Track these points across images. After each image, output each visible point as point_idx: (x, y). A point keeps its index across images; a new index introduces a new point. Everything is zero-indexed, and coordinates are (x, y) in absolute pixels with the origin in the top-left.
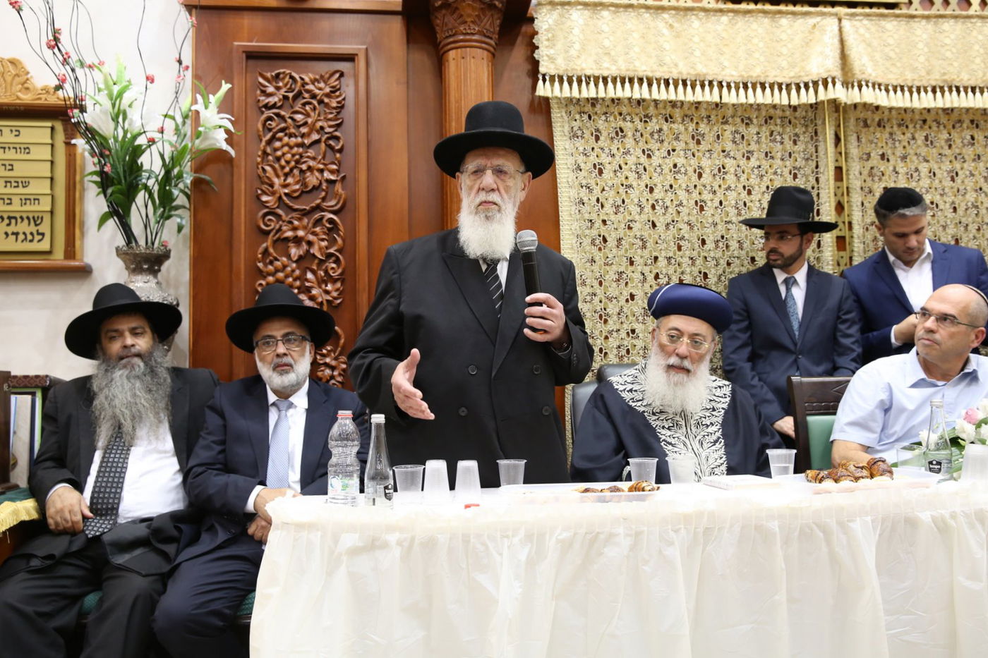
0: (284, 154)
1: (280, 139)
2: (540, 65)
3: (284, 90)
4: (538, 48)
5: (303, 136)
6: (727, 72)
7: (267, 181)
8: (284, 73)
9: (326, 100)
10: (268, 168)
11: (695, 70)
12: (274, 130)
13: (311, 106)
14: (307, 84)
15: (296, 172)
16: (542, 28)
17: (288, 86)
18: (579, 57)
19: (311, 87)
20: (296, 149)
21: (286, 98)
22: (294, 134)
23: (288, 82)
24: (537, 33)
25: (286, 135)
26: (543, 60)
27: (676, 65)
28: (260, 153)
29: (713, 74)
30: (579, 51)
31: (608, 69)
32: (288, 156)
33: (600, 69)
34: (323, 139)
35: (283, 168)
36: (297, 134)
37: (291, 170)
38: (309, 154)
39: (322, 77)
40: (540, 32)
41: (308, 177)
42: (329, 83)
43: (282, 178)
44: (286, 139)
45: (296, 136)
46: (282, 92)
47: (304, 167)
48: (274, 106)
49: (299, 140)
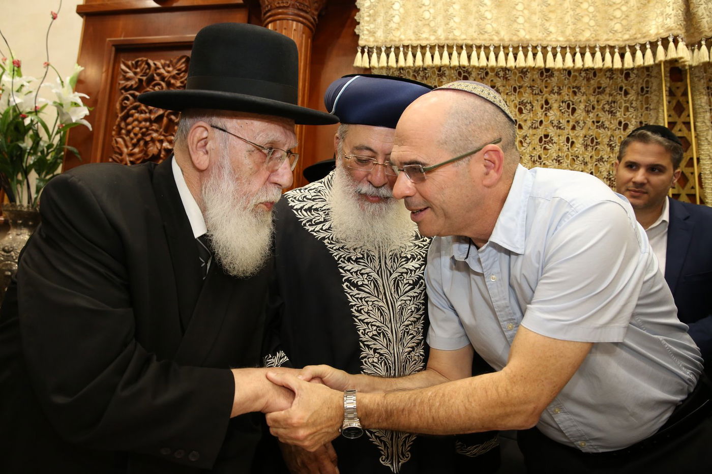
0: (133, 128)
1: (132, 116)
2: (360, 38)
3: (141, 74)
4: (359, 23)
5: (150, 112)
6: (553, 37)
7: (118, 150)
8: (142, 60)
9: (173, 81)
10: (120, 140)
11: (518, 36)
12: (128, 108)
13: (160, 87)
14: (158, 68)
15: (142, 143)
16: (364, 5)
17: (144, 71)
18: (398, 29)
19: (162, 71)
20: (143, 123)
21: (140, 81)
22: (144, 110)
23: (144, 68)
24: (358, 10)
25: (138, 112)
26: (363, 35)
27: (498, 33)
28: (115, 128)
29: (538, 40)
30: (398, 23)
31: (427, 39)
32: (137, 129)
33: (419, 40)
34: (166, 113)
35: (132, 139)
36: (147, 111)
37: (139, 141)
38: (153, 127)
39: (171, 61)
40: (362, 9)
41: (151, 147)
42: (177, 66)
43: (130, 148)
44: (137, 115)
45: (146, 113)
46: (139, 77)
47: (148, 139)
48: (131, 88)
49: (148, 115)
